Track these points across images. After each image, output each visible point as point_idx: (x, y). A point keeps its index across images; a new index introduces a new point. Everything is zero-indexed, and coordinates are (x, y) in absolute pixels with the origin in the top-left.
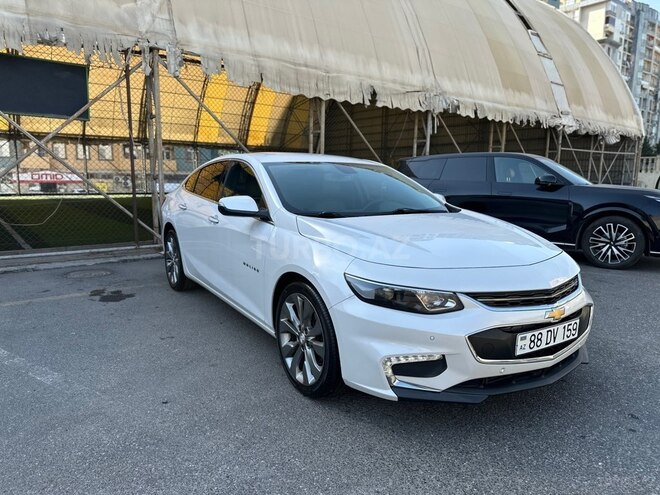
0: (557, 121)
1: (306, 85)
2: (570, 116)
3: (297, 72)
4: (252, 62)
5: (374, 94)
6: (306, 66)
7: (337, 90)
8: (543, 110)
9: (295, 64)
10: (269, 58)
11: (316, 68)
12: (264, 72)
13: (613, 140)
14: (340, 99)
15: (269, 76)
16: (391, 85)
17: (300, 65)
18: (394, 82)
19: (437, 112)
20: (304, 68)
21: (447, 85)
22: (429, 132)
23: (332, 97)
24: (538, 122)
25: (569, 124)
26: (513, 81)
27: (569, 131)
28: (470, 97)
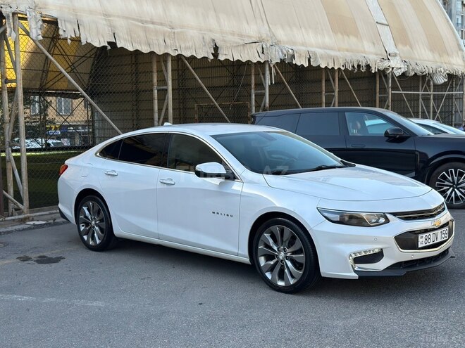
0: (386, 64)
1: (155, 42)
2: (398, 58)
3: (145, 30)
4: (105, 22)
5: (216, 48)
6: (153, 23)
7: (183, 46)
8: (371, 53)
9: (142, 21)
10: (118, 16)
11: (161, 24)
12: (116, 32)
13: (441, 80)
14: (187, 54)
15: (121, 34)
16: (230, 38)
17: (146, 22)
18: (233, 34)
19: (274, 62)
20: (151, 26)
21: (281, 34)
22: (268, 82)
23: (180, 53)
24: (368, 67)
25: (397, 66)
26: (342, 25)
27: (398, 73)
28: (303, 45)
